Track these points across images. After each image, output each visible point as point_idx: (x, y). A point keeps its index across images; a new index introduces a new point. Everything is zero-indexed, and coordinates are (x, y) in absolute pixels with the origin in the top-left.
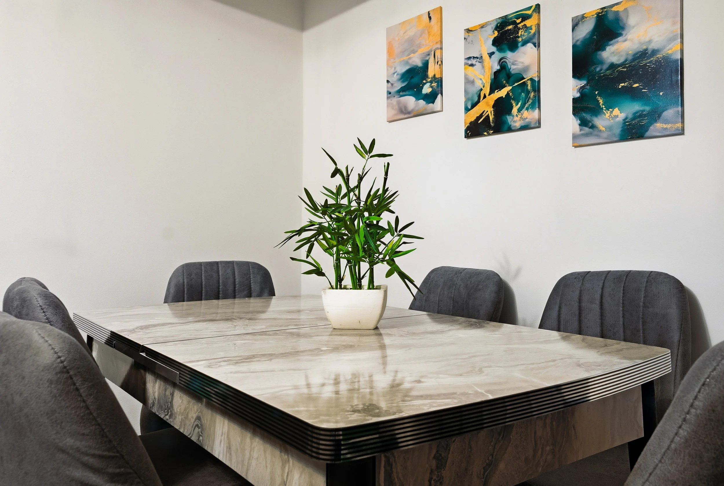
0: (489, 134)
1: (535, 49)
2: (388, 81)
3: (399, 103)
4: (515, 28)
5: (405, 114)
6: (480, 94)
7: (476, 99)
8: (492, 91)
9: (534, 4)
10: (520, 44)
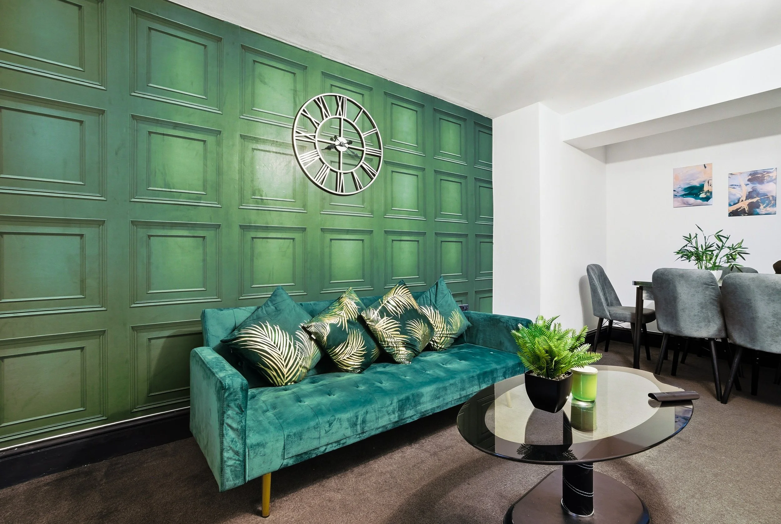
0: (744, 215)
1: (775, 185)
2: (674, 191)
3: (683, 200)
4: (762, 176)
5: (687, 205)
6: (739, 200)
7: (737, 201)
8: (747, 198)
9: (774, 167)
10: (766, 182)
